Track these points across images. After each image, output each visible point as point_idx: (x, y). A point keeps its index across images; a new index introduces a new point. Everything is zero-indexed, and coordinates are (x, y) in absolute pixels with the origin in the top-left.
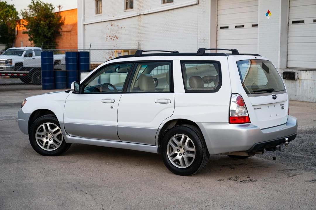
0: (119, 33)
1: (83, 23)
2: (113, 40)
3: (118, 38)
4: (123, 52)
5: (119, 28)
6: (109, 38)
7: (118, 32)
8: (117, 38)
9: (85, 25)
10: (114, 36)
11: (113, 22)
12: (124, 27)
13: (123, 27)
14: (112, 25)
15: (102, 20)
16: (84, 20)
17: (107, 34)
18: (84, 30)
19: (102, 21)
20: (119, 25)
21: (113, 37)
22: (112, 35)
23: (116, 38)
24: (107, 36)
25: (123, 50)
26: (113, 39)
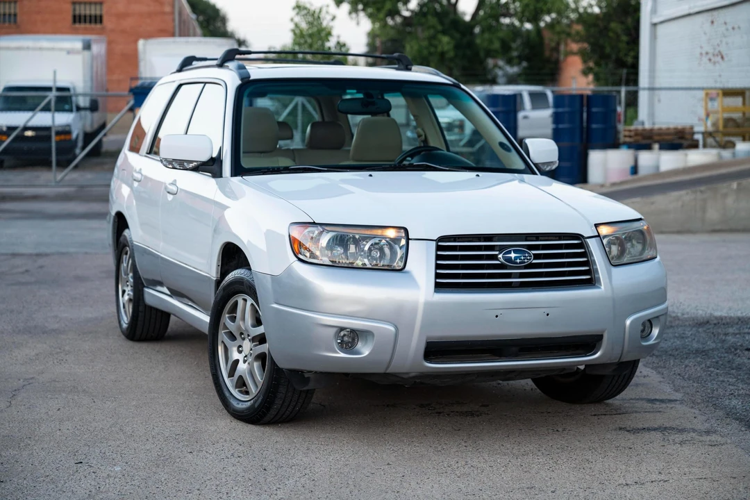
0: (727, 44)
1: (651, 19)
2: (715, 63)
3: (726, 59)
4: (721, 95)
5: (727, 30)
6: (705, 59)
7: (724, 40)
8: (722, 58)
9: (655, 25)
10: (716, 52)
11: (715, 13)
12: (739, 28)
13: (736, 26)
14: (712, 22)
15: (690, 8)
16: (654, 11)
17: (701, 47)
18: (654, 37)
19: (692, 11)
20: (728, 21)
21: (714, 55)
22: (711, 51)
23: (719, 58)
24: (701, 54)
25: (720, 92)
26: (713, 59)
